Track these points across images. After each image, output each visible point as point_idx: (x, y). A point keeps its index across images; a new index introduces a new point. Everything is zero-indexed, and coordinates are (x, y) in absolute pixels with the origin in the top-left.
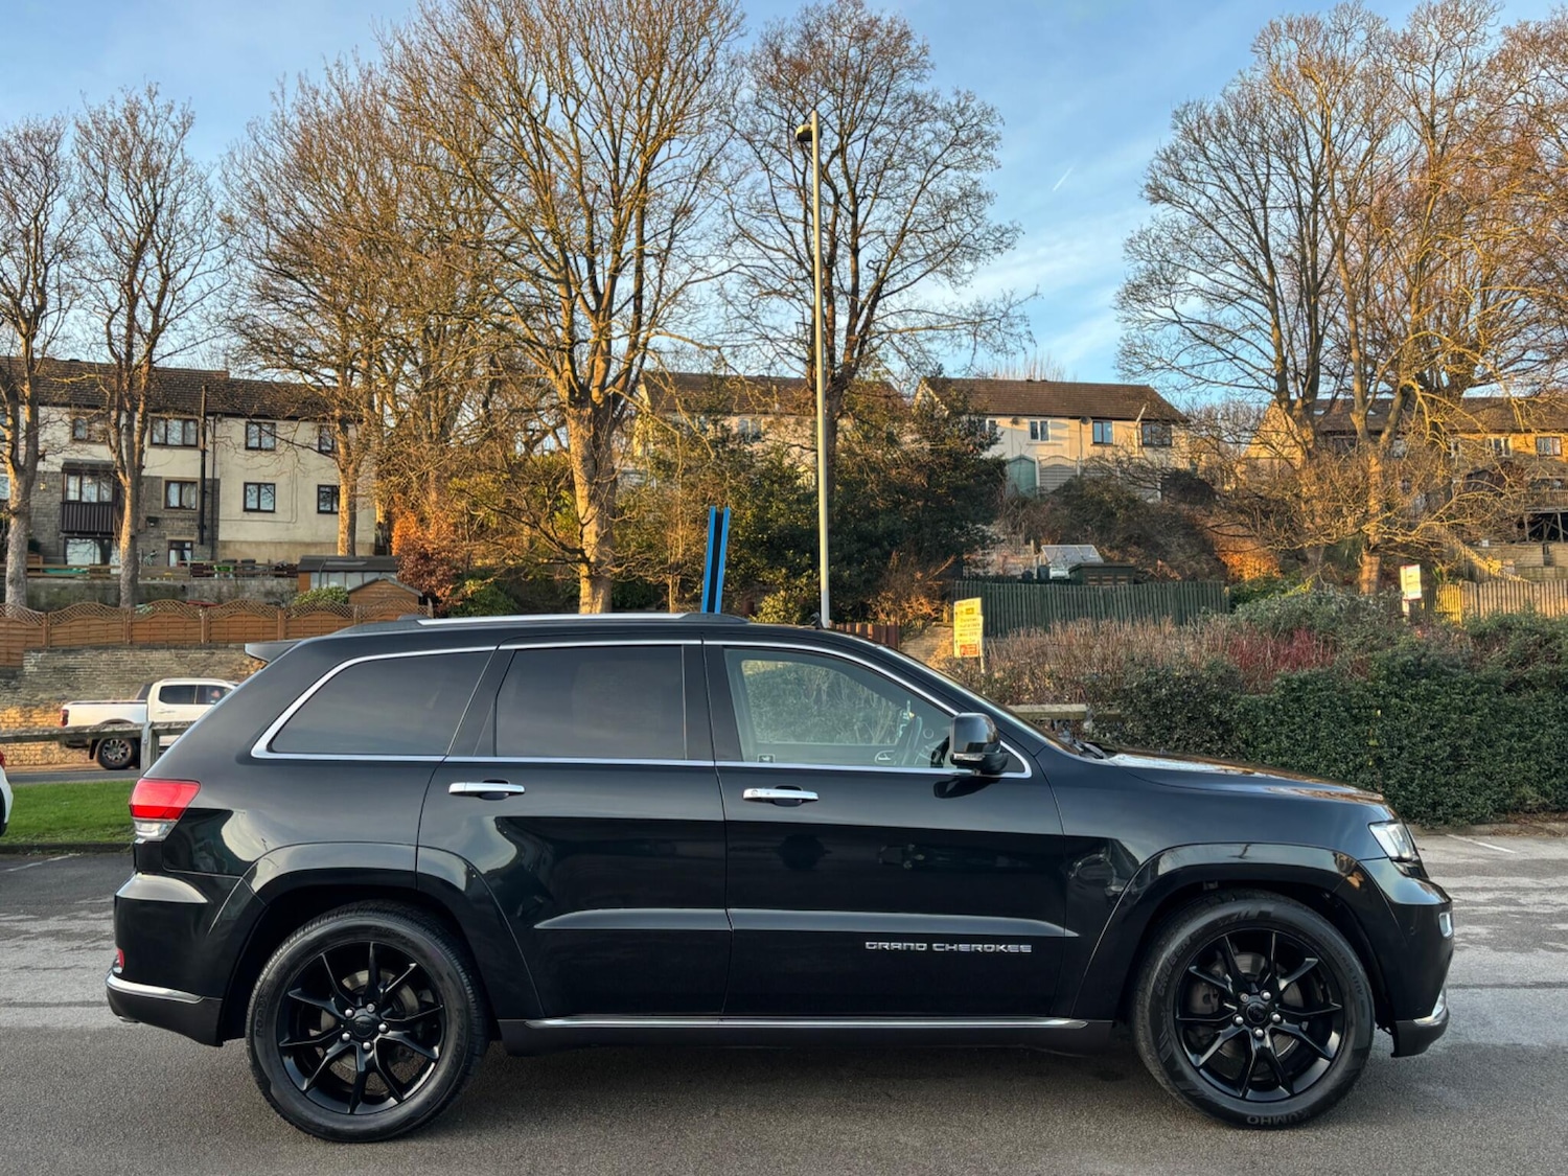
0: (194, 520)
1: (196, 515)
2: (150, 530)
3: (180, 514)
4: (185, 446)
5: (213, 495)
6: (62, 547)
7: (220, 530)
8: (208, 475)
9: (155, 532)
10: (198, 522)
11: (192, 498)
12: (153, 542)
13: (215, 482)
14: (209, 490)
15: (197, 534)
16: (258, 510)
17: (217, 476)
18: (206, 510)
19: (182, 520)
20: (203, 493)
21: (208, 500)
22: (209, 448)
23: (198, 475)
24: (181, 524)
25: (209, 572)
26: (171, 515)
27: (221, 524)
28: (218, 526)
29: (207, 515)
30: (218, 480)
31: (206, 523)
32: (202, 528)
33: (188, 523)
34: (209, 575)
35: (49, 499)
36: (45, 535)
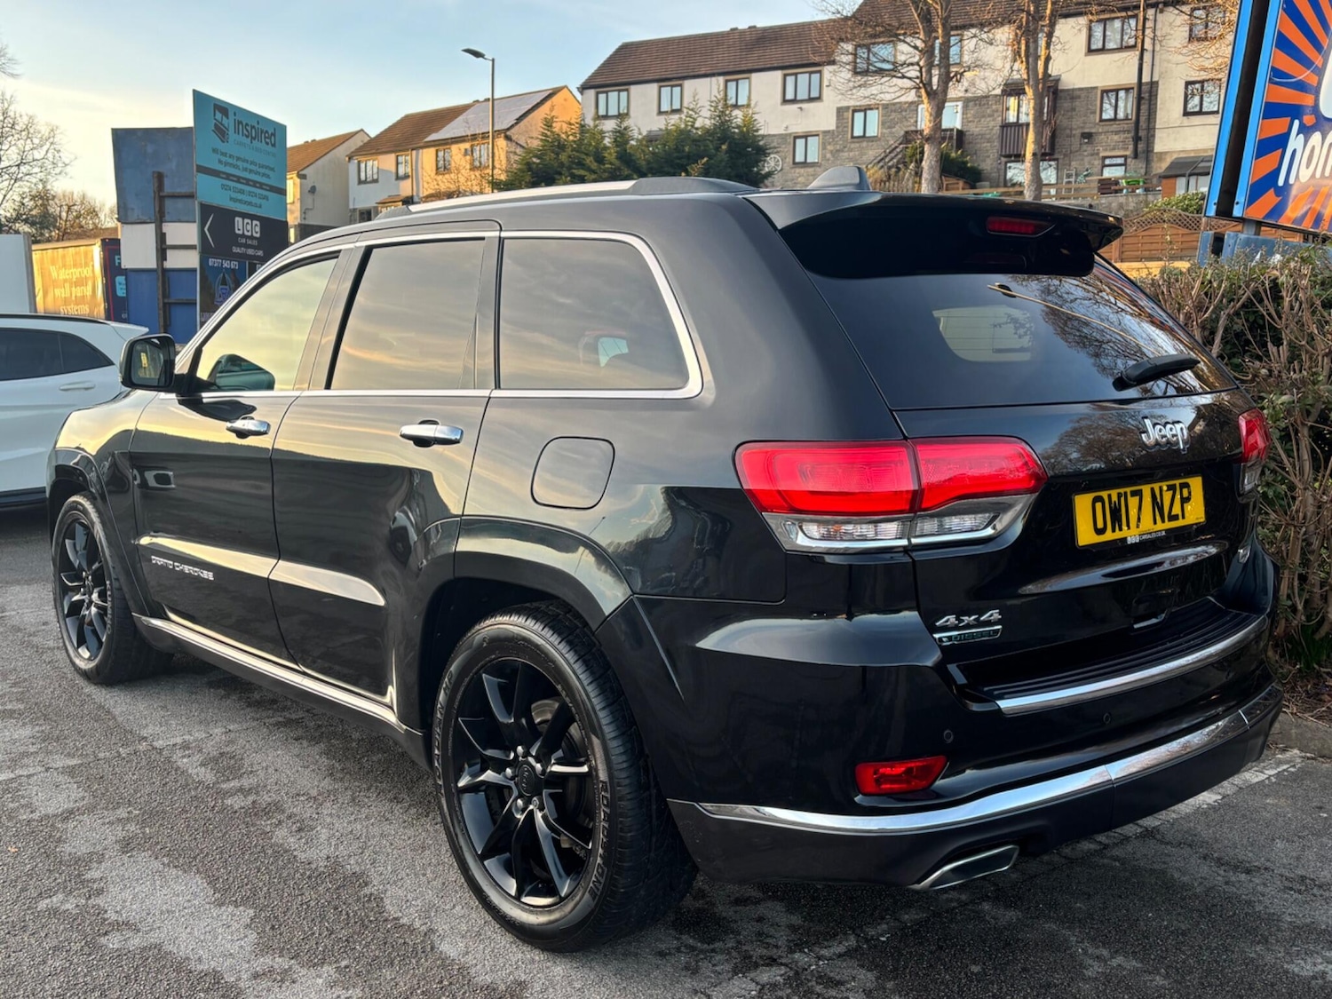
0: (1129, 131)
1: (1132, 126)
2: (1085, 147)
3: (1115, 127)
4: (1121, 49)
5: (1150, 100)
6: (1002, 172)
7: (1157, 140)
8: (1145, 79)
9: (1089, 149)
10: (1132, 134)
11: (1126, 106)
12: (1086, 159)
13: (1153, 85)
14: (1146, 94)
15: (1131, 147)
16: (1200, 113)
17: (1155, 79)
18: (1143, 119)
19: (1117, 133)
20: (1140, 99)
21: (1144, 108)
22: (1148, 45)
23: (1135, 80)
24: (1116, 138)
25: (1117, 188)
26: (1106, 129)
27: (1158, 134)
28: (1154, 136)
29: (1143, 124)
30: (1157, 82)
31: (1142, 133)
32: (1137, 139)
33: (1122, 136)
34: (1116, 192)
35: (992, 124)
36: (989, 161)
